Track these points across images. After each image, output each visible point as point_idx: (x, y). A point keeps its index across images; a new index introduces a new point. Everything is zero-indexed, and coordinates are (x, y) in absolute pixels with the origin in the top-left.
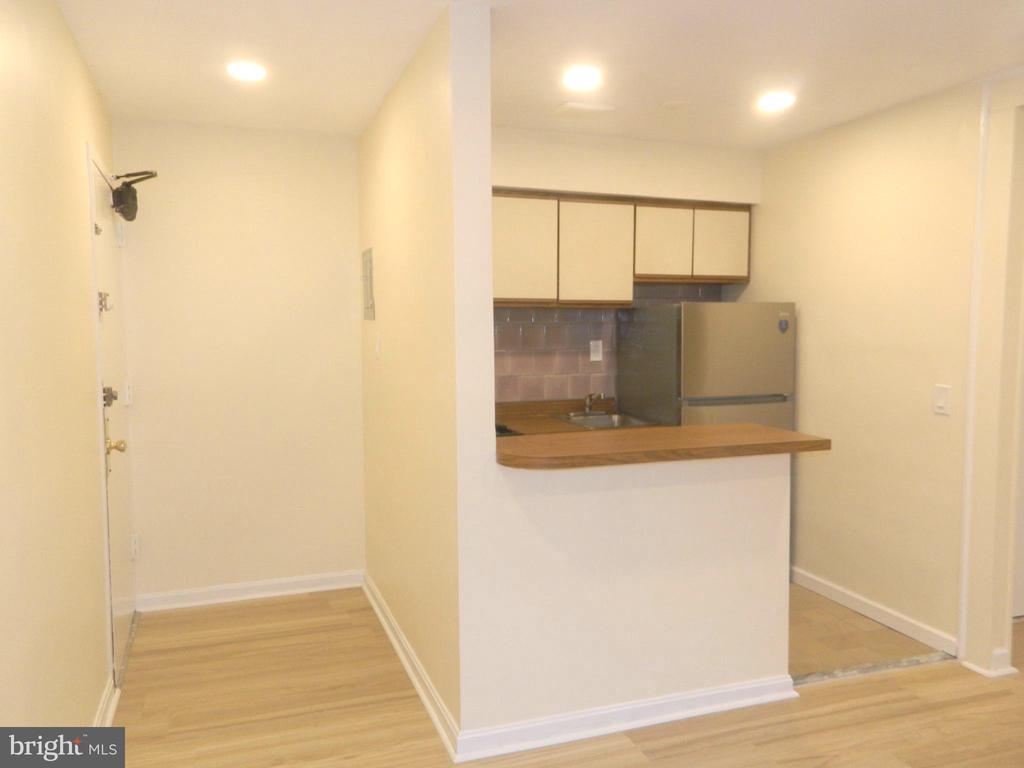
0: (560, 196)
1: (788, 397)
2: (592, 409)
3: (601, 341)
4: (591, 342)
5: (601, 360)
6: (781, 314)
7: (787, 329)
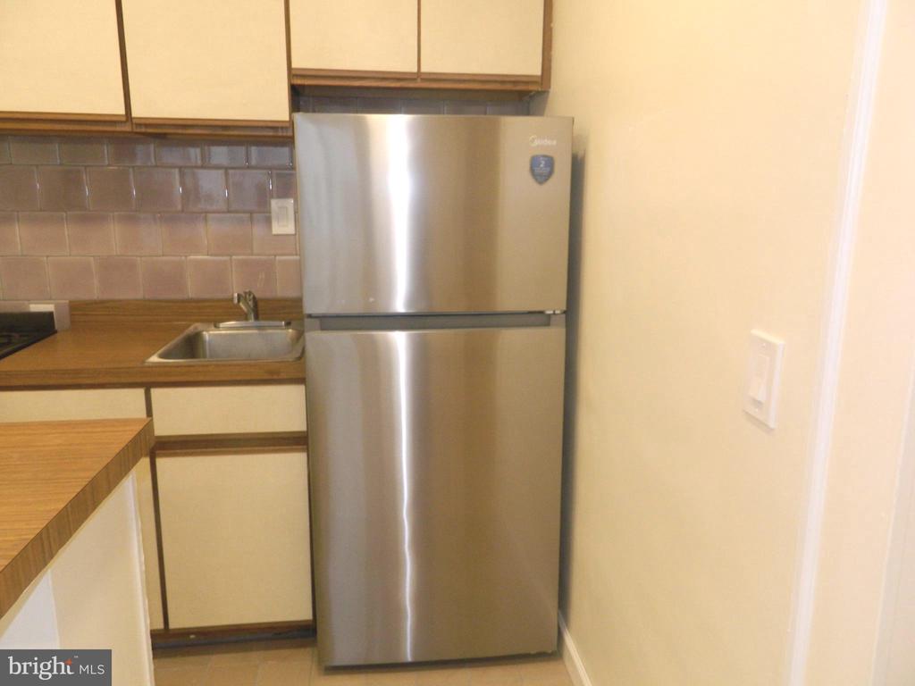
1: (553, 318)
2: (260, 317)
3: (292, 199)
4: (273, 201)
5: (293, 232)
6: (537, 143)
7: (551, 173)
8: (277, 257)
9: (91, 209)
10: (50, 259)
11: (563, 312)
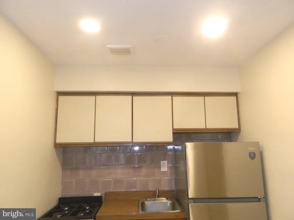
0: (133, 94)
1: (261, 199)
2: (159, 197)
3: (167, 161)
4: (161, 162)
5: (167, 170)
6: (250, 149)
7: (255, 157)
8: (162, 178)
9: (113, 165)
10: (101, 179)
11: (264, 197)
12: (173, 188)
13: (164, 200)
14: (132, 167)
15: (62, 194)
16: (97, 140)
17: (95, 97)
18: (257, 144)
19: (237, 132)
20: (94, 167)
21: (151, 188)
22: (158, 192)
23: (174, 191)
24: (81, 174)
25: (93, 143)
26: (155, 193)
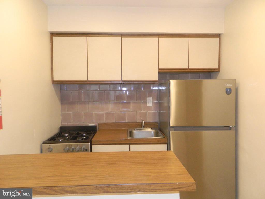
0: (122, 35)
1: (232, 128)
2: (145, 127)
3: (152, 98)
4: (147, 98)
5: (152, 105)
6: (227, 85)
7: (231, 92)
8: (148, 112)
9: (105, 100)
10: (95, 113)
11: (234, 126)
12: (157, 120)
13: (149, 129)
14: (122, 103)
15: (62, 124)
16: (90, 78)
17: (86, 37)
18: (234, 81)
19: (217, 71)
20: (88, 102)
21: (138, 120)
22: (144, 123)
23: (157, 122)
24: (78, 108)
25: (87, 81)
26: (142, 124)
